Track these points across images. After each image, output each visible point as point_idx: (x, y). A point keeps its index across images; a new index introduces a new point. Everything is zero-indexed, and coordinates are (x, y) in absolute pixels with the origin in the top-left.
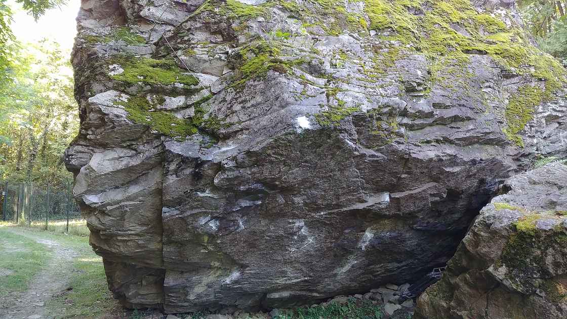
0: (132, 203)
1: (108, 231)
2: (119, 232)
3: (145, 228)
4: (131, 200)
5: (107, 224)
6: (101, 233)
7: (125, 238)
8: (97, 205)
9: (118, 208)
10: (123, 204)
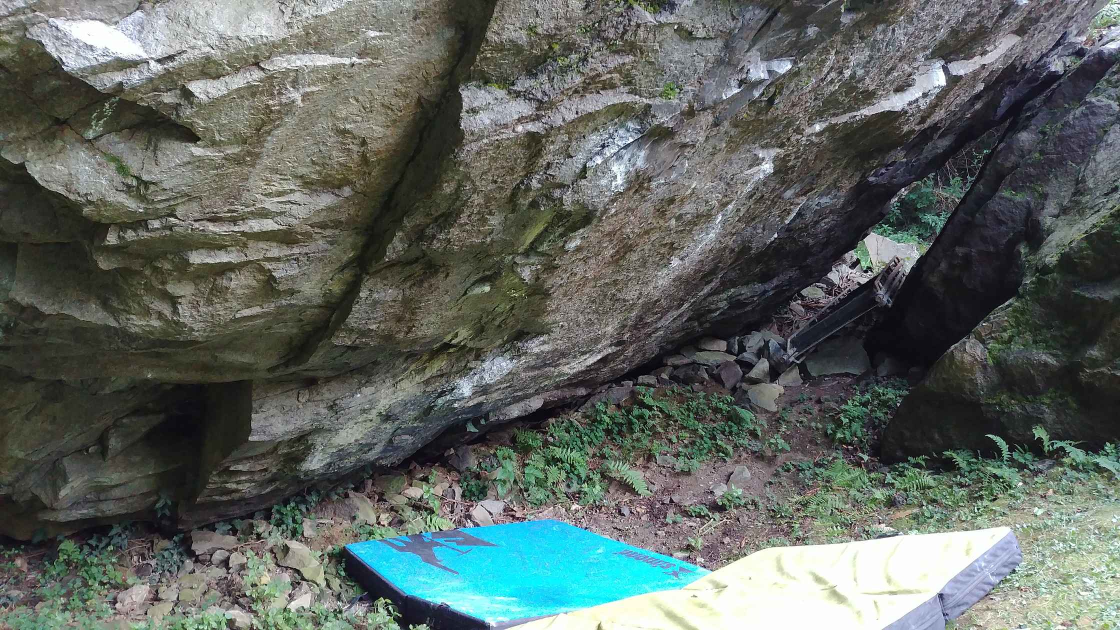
0: (324, 60)
1: (156, 224)
2: (212, 227)
3: (326, 200)
4: (319, 47)
5: (166, 185)
6: (112, 239)
7: (223, 258)
8: (135, 77)
9: (252, 91)
10: (281, 63)
